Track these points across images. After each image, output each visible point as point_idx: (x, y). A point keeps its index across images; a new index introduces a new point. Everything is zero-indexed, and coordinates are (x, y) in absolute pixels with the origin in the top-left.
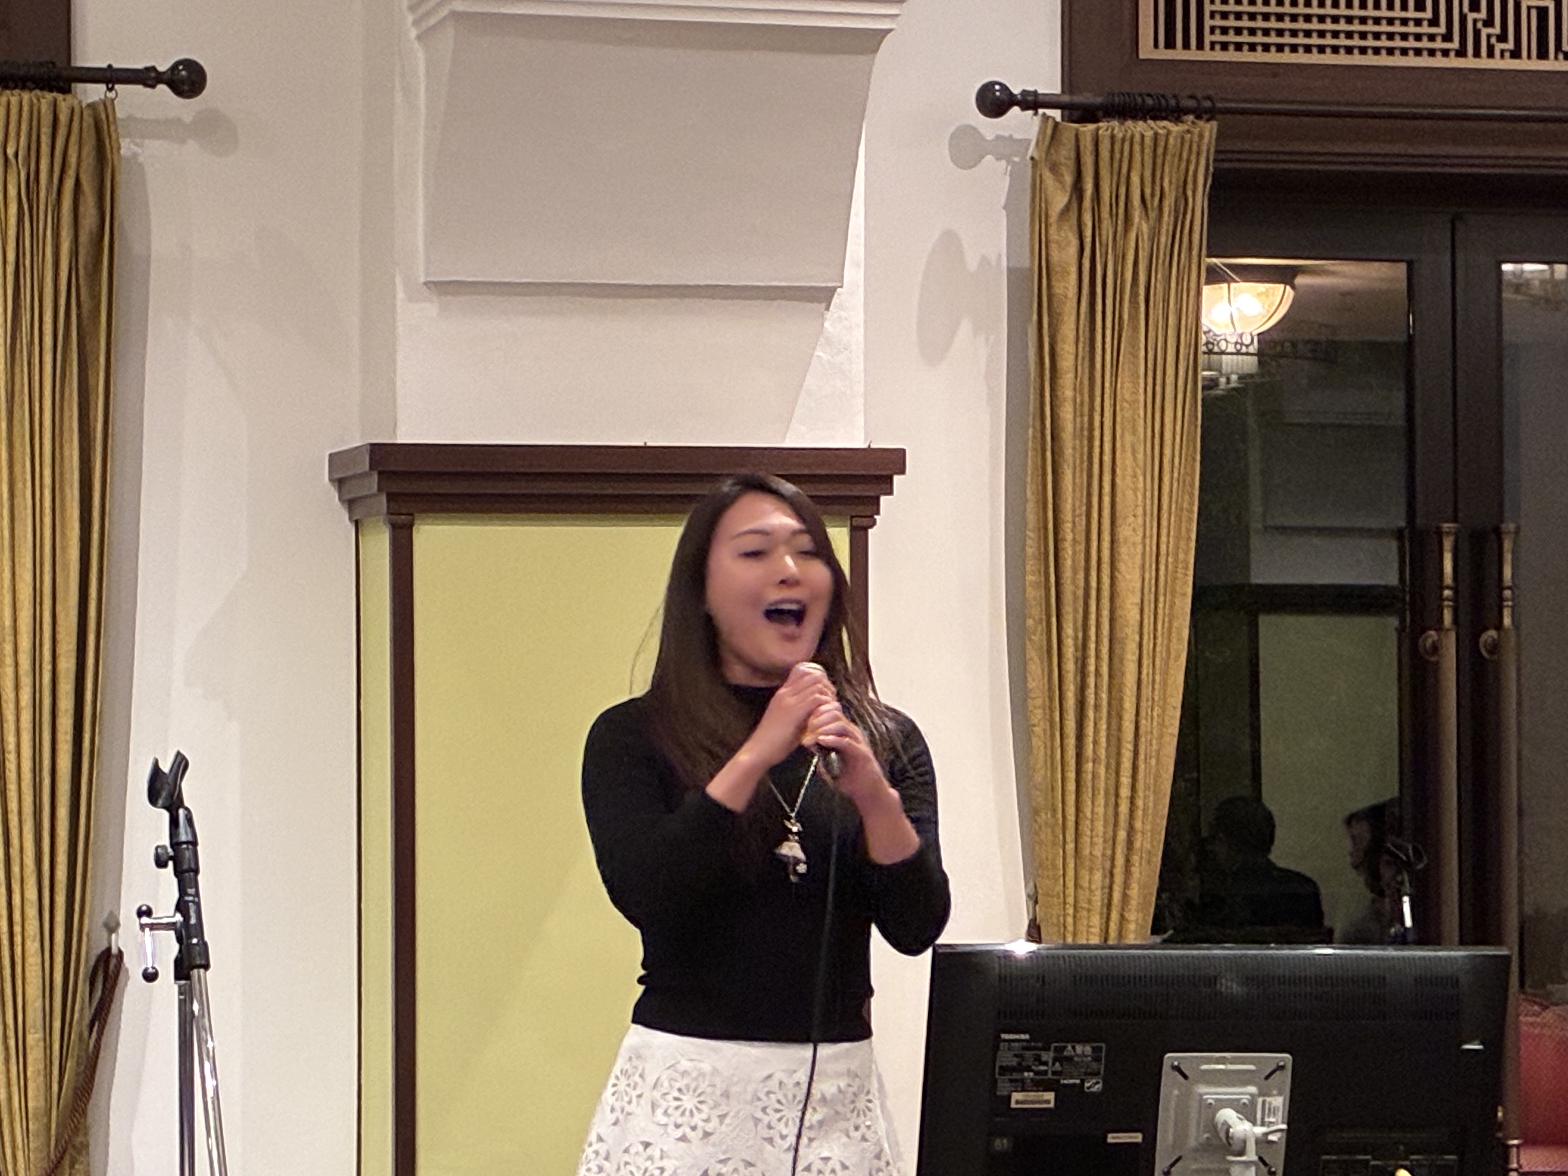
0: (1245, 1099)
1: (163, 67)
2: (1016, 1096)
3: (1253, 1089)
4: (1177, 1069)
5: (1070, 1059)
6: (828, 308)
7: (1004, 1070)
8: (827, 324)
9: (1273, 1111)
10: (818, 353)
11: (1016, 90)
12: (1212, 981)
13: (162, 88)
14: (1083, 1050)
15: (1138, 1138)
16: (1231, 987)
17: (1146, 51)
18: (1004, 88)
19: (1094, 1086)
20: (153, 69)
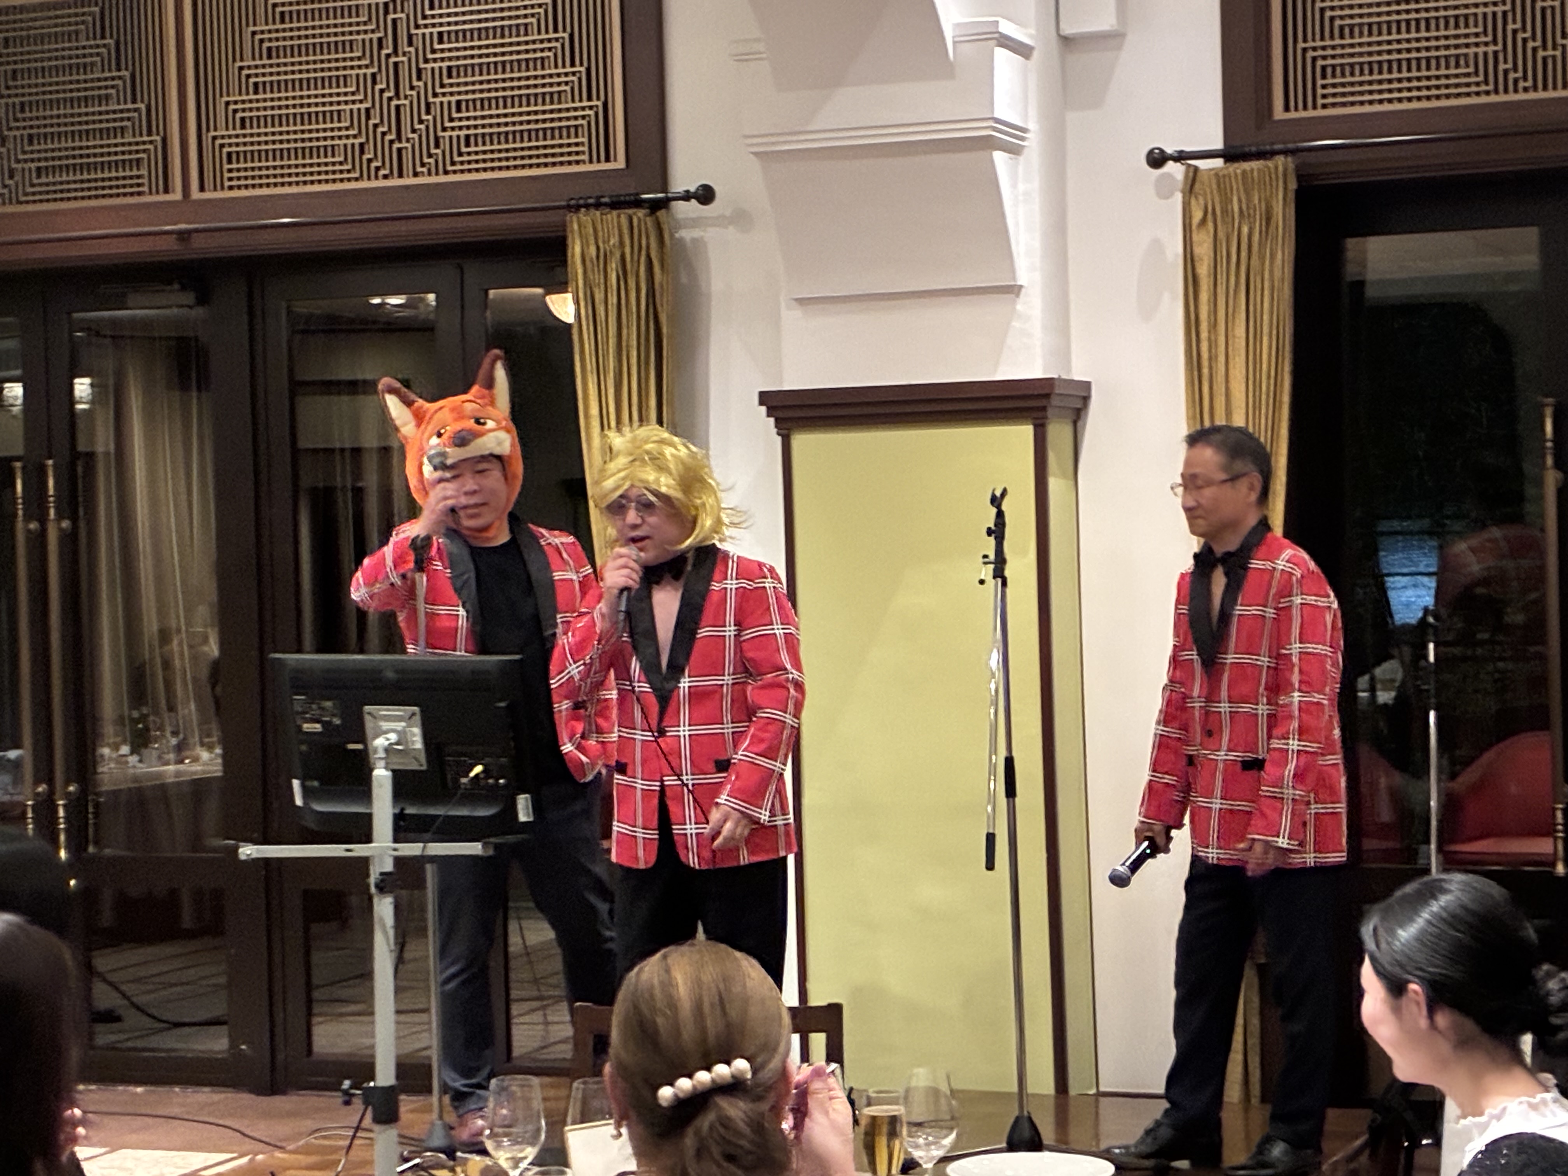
0: (399, 729)
1: (692, 189)
2: (305, 726)
3: (403, 724)
4: (369, 713)
5: (323, 709)
6: (1018, 295)
7: (298, 713)
8: (1019, 307)
9: (414, 735)
10: (1014, 324)
11: (1169, 150)
12: (380, 671)
13: (693, 201)
14: (328, 704)
15: (360, 746)
16: (390, 675)
17: (1279, 113)
18: (1162, 151)
19: (337, 721)
20: (688, 191)
